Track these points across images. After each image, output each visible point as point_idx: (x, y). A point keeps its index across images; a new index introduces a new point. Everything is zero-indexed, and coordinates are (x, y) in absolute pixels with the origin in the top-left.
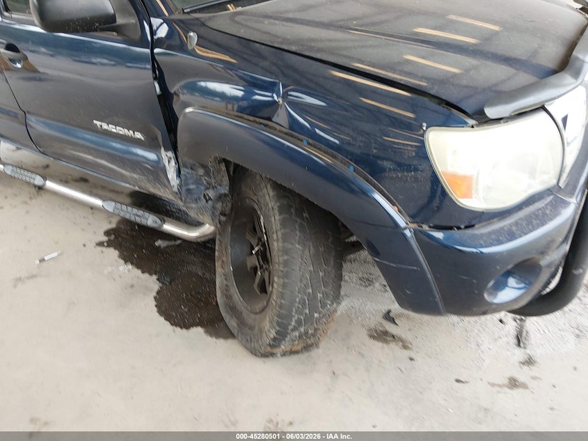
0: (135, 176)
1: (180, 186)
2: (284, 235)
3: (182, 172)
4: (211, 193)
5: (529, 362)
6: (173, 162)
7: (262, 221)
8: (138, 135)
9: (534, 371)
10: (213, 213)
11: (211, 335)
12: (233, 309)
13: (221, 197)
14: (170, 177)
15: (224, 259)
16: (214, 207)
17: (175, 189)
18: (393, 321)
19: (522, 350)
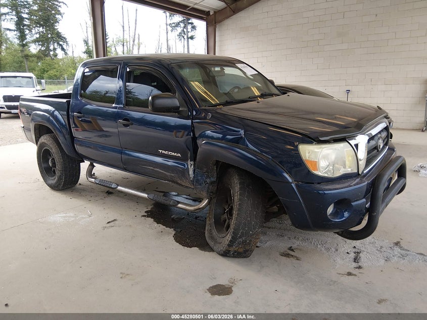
0: (173, 175)
1: (194, 177)
2: (240, 193)
3: (196, 171)
4: (208, 180)
5: (360, 267)
6: (192, 167)
7: (232, 192)
8: (179, 155)
9: (361, 270)
10: (208, 191)
11: (202, 250)
12: (212, 238)
13: (212, 183)
14: (190, 173)
15: (210, 217)
16: (208, 188)
17: (192, 179)
18: (293, 250)
19: (357, 264)
